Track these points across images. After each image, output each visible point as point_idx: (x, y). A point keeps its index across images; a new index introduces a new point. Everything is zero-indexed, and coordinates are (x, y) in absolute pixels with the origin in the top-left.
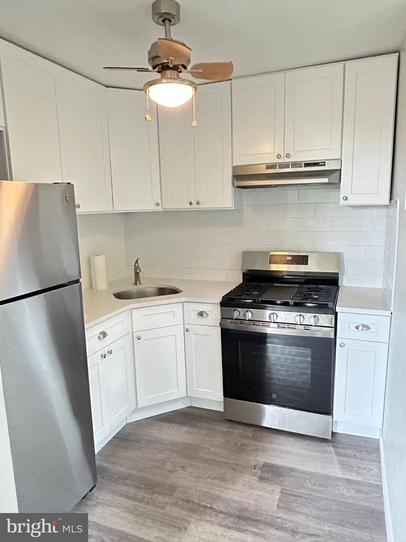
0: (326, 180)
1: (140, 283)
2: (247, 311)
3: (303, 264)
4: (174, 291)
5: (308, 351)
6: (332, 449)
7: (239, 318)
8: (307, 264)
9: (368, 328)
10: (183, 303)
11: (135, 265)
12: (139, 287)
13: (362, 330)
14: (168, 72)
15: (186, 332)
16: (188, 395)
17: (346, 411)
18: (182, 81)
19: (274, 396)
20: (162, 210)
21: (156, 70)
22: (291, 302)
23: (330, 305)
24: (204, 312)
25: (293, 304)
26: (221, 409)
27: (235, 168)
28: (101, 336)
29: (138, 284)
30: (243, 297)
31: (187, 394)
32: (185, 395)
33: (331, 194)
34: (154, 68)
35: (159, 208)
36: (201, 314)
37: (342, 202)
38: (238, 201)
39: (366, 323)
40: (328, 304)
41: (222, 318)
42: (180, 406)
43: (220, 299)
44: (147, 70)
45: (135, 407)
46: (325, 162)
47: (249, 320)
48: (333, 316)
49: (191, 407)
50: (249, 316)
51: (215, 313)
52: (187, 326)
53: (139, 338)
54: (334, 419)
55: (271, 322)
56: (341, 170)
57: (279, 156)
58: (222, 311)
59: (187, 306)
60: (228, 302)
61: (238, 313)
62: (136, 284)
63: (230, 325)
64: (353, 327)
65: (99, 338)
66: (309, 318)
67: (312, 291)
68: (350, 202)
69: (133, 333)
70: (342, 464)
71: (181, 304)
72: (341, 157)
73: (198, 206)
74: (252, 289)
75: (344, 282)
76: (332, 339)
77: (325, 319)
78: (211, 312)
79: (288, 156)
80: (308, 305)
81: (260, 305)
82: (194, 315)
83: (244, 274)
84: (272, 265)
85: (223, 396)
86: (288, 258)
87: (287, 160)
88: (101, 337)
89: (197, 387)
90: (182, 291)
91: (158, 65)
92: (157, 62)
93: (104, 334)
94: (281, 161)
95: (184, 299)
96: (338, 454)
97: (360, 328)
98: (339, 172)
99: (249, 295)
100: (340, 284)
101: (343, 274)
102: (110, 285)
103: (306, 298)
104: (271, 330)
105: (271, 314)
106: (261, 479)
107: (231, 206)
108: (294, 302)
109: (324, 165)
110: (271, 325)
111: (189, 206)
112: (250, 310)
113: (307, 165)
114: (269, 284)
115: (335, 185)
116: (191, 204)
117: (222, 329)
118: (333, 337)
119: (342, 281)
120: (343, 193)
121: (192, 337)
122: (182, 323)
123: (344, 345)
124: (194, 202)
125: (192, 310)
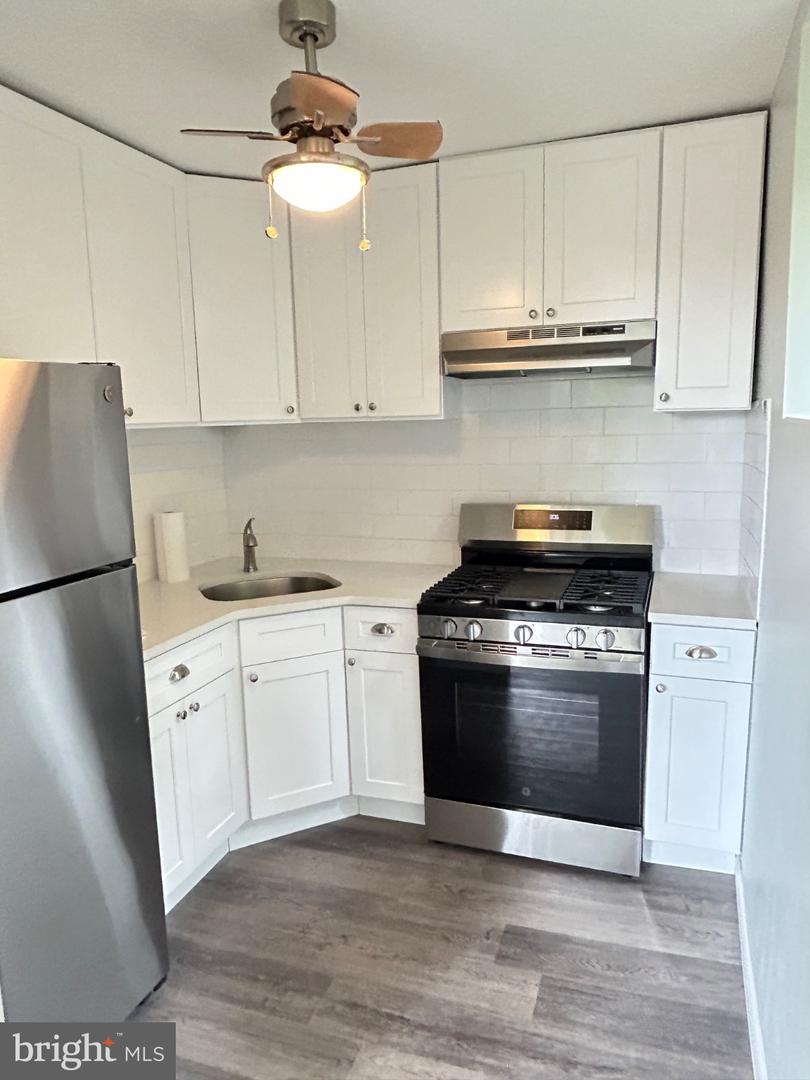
0: (626, 361)
1: (256, 569)
2: (471, 623)
3: (581, 529)
4: (324, 584)
5: (593, 702)
6: (641, 896)
7: (455, 636)
8: (590, 529)
9: (712, 654)
10: (342, 606)
11: (246, 531)
12: (253, 575)
13: (700, 657)
14: (313, 143)
15: (348, 666)
16: (354, 792)
17: (669, 820)
18: (340, 158)
19: (526, 792)
20: (299, 421)
21: (288, 136)
22: (559, 604)
23: (637, 608)
24: (385, 625)
25: (562, 607)
26: (418, 818)
27: (445, 338)
28: (177, 674)
29: (251, 570)
30: (462, 594)
31: (351, 789)
32: (348, 794)
33: (635, 388)
34: (284, 132)
35: (294, 418)
36: (379, 629)
37: (659, 405)
38: (451, 402)
39: (706, 644)
40: (631, 607)
41: (422, 637)
42: (337, 815)
43: (417, 599)
44: (268, 137)
45: (244, 818)
46: (624, 326)
47: (475, 641)
48: (643, 631)
49: (358, 816)
50: (476, 631)
51: (406, 627)
52: (350, 655)
53: (254, 678)
54: (646, 837)
55: (519, 644)
56: (654, 342)
57: (533, 314)
58: (420, 623)
59: (350, 613)
60: (434, 605)
61: (451, 627)
62: (247, 570)
63: (437, 651)
64: (681, 651)
65: (173, 678)
66: (595, 635)
67: (600, 582)
68: (674, 405)
69: (241, 668)
70: (662, 926)
71: (339, 609)
72: (656, 314)
73: (371, 414)
74: (481, 579)
75: (662, 564)
76: (640, 675)
77: (625, 637)
78: (400, 625)
79: (551, 312)
80: (593, 609)
81: (496, 610)
82: (364, 631)
83: (464, 550)
84: (519, 531)
85: (423, 795)
86: (552, 517)
87: (548, 322)
88: (177, 676)
89: (370, 777)
90: (339, 584)
91: (294, 125)
92: (290, 120)
93: (183, 671)
94: (538, 322)
95: (345, 600)
96: (653, 905)
97: (696, 654)
98: (650, 346)
99: (474, 592)
100: (654, 568)
101: (661, 548)
102: (193, 571)
103: (589, 595)
104: (519, 660)
105: (520, 627)
106: (501, 957)
107: (436, 412)
108: (565, 605)
109: (623, 332)
110: (520, 649)
111: (355, 414)
112: (478, 620)
113: (588, 331)
114: (515, 569)
115: (646, 370)
116: (357, 408)
117: (420, 658)
118: (642, 672)
119: (659, 561)
120: (660, 386)
121: (361, 676)
122: (341, 647)
123: (665, 688)
124: (364, 406)
125: (362, 621)
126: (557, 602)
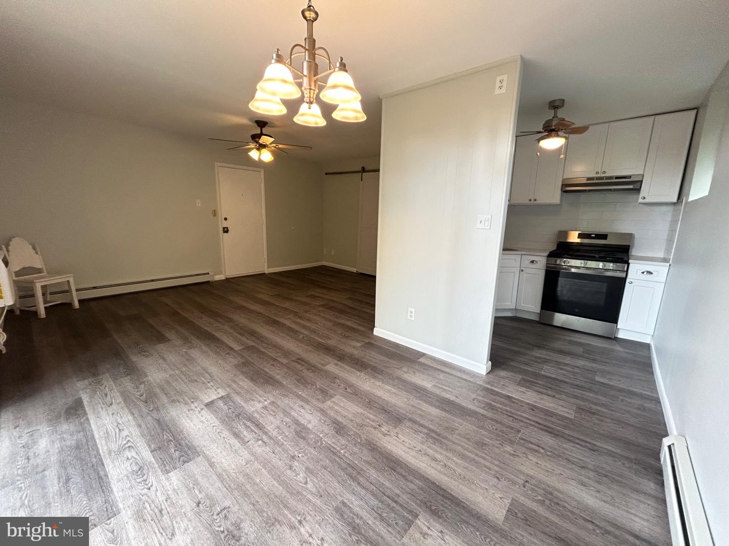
0: (631, 187)
2: (566, 260)
3: (603, 239)
5: (605, 284)
6: (615, 342)
7: (560, 264)
8: (607, 239)
9: (651, 273)
10: (522, 255)
13: (647, 274)
14: (553, 133)
15: (521, 272)
16: (516, 308)
17: (627, 322)
23: (624, 260)
24: (535, 261)
25: (598, 257)
26: (535, 318)
27: (564, 180)
31: (515, 306)
32: (514, 308)
33: (631, 197)
34: (546, 131)
36: (532, 262)
37: (640, 200)
38: (563, 200)
39: (649, 270)
41: (547, 264)
42: (509, 314)
43: (548, 253)
44: (541, 132)
46: (631, 176)
47: (566, 266)
48: (626, 265)
49: (516, 316)
51: (542, 261)
52: (521, 269)
54: (618, 327)
56: (642, 181)
57: (597, 173)
58: (547, 260)
59: (523, 256)
60: (552, 255)
61: (559, 261)
63: (552, 268)
64: (640, 272)
66: (609, 266)
68: (646, 201)
71: (520, 255)
72: (643, 173)
73: (535, 202)
74: (566, 251)
75: (634, 252)
76: (623, 278)
78: (540, 261)
79: (604, 172)
82: (528, 262)
83: (557, 244)
85: (540, 310)
86: (592, 235)
87: (603, 175)
89: (523, 304)
94: (599, 175)
95: (523, 253)
97: (645, 273)
98: (640, 183)
100: (629, 254)
101: (633, 247)
105: (582, 262)
107: (557, 202)
109: (630, 178)
111: (530, 202)
113: (617, 178)
115: (638, 190)
116: (530, 200)
117: (546, 270)
119: (631, 252)
120: (641, 195)
121: (524, 275)
122: (519, 266)
123: (632, 283)
124: (532, 200)
125: (527, 259)
126: (596, 256)
